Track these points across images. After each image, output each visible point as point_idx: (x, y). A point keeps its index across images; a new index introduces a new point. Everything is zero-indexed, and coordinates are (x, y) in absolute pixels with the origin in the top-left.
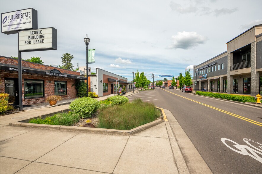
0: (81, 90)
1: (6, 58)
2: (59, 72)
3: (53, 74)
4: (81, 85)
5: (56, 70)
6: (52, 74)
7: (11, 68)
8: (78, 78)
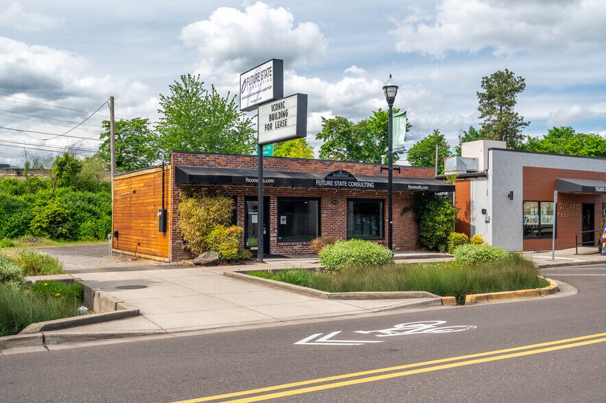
0: (428, 226)
1: (247, 158)
2: (350, 175)
3: (334, 184)
4: (429, 210)
5: (341, 172)
6: (329, 183)
7: (249, 177)
8: (414, 187)
